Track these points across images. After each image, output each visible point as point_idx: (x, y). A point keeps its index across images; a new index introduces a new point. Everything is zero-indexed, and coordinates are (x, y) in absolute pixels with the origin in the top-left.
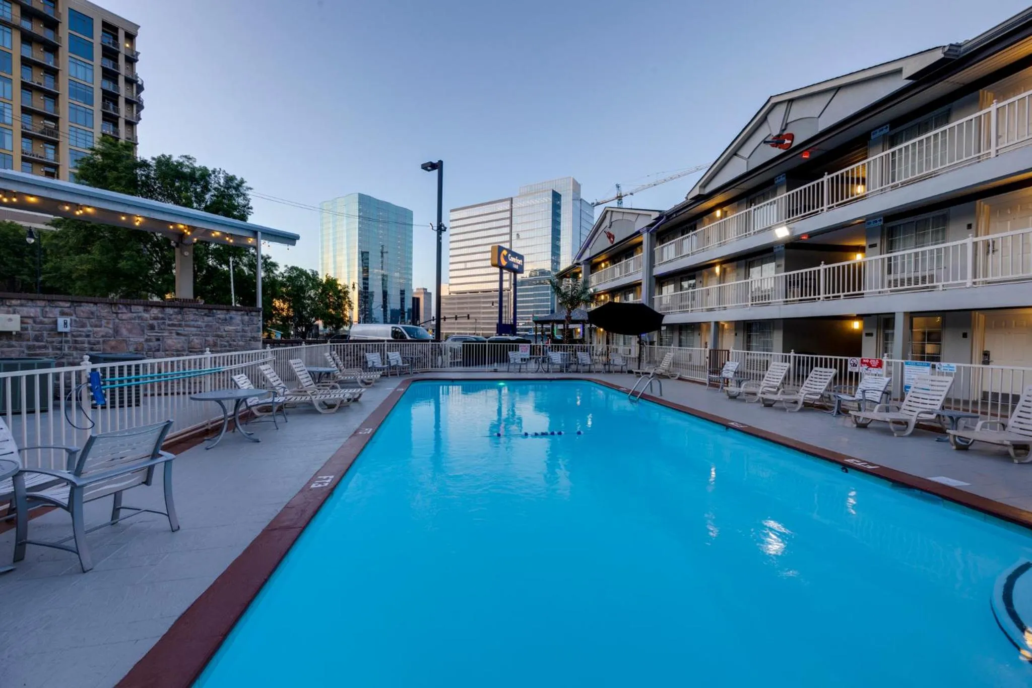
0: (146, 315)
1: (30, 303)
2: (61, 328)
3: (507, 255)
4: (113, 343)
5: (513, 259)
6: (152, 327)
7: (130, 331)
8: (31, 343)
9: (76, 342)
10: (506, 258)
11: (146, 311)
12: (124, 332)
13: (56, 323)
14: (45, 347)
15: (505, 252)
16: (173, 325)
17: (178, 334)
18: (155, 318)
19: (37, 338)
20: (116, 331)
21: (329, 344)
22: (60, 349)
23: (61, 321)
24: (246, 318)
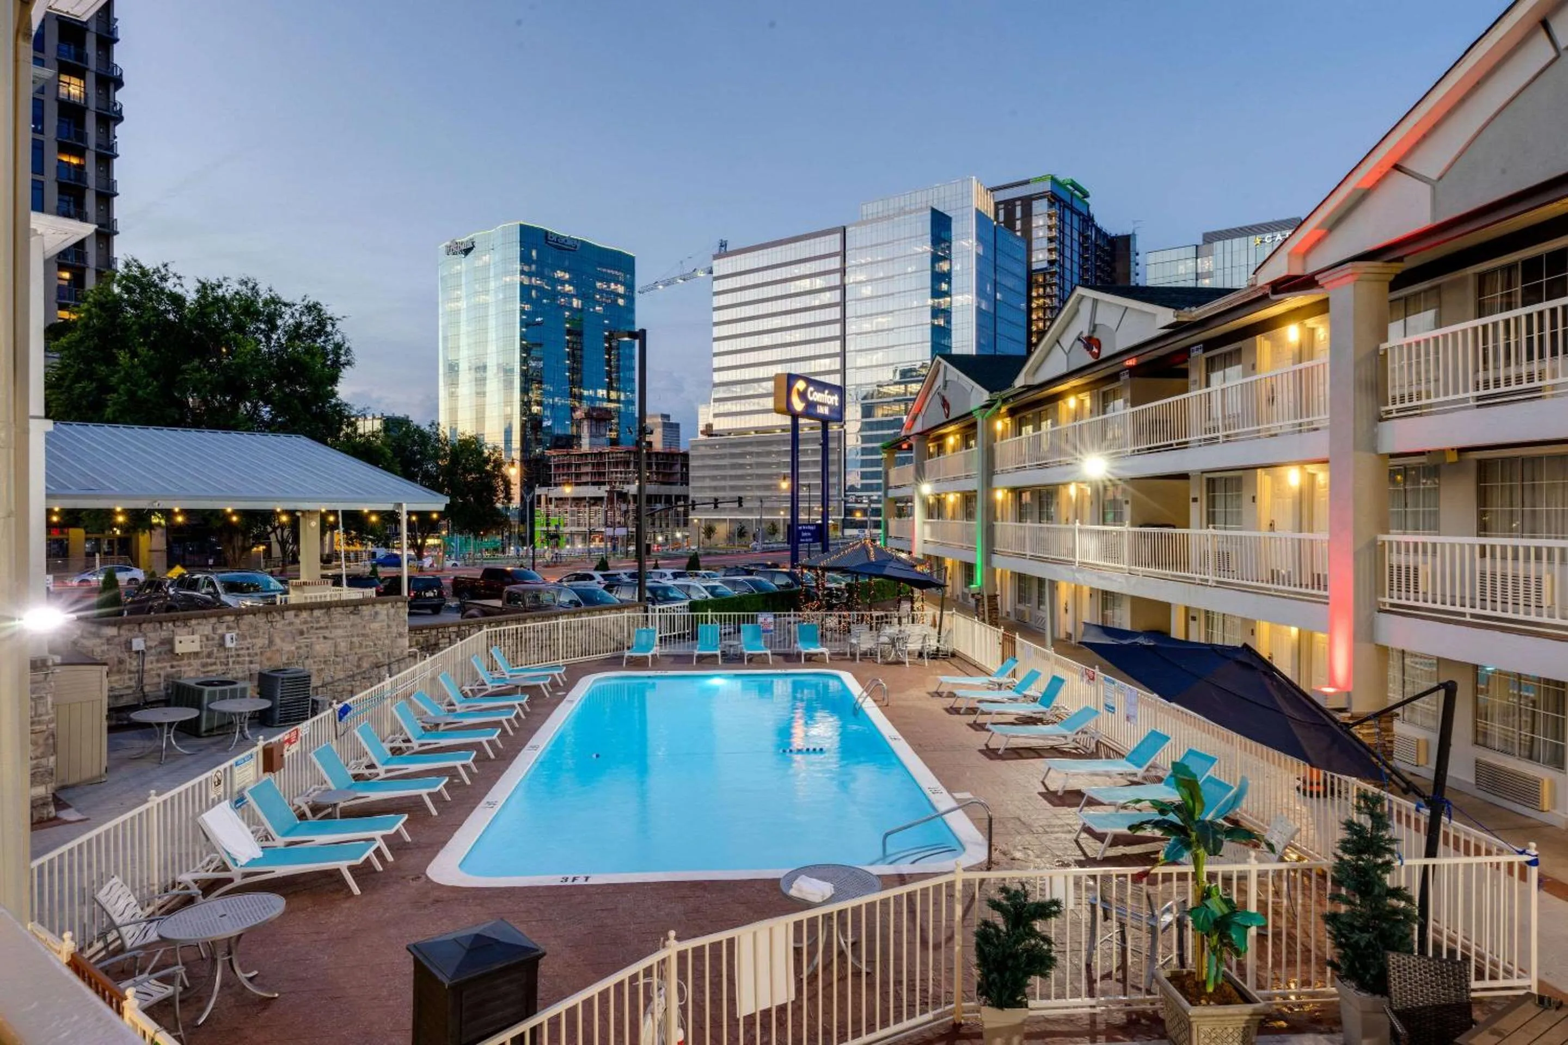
0: (297, 621)
1: (204, 621)
2: (229, 644)
3: (806, 390)
4: (268, 654)
5: (817, 397)
6: (302, 633)
7: (283, 640)
8: (205, 660)
9: (238, 655)
10: (803, 395)
11: (296, 616)
12: (277, 641)
13: (223, 637)
14: (215, 664)
15: (801, 385)
16: (321, 628)
17: (325, 638)
18: (305, 622)
19: (209, 655)
20: (271, 642)
21: (485, 629)
22: (227, 664)
23: (228, 637)
24: (392, 611)
